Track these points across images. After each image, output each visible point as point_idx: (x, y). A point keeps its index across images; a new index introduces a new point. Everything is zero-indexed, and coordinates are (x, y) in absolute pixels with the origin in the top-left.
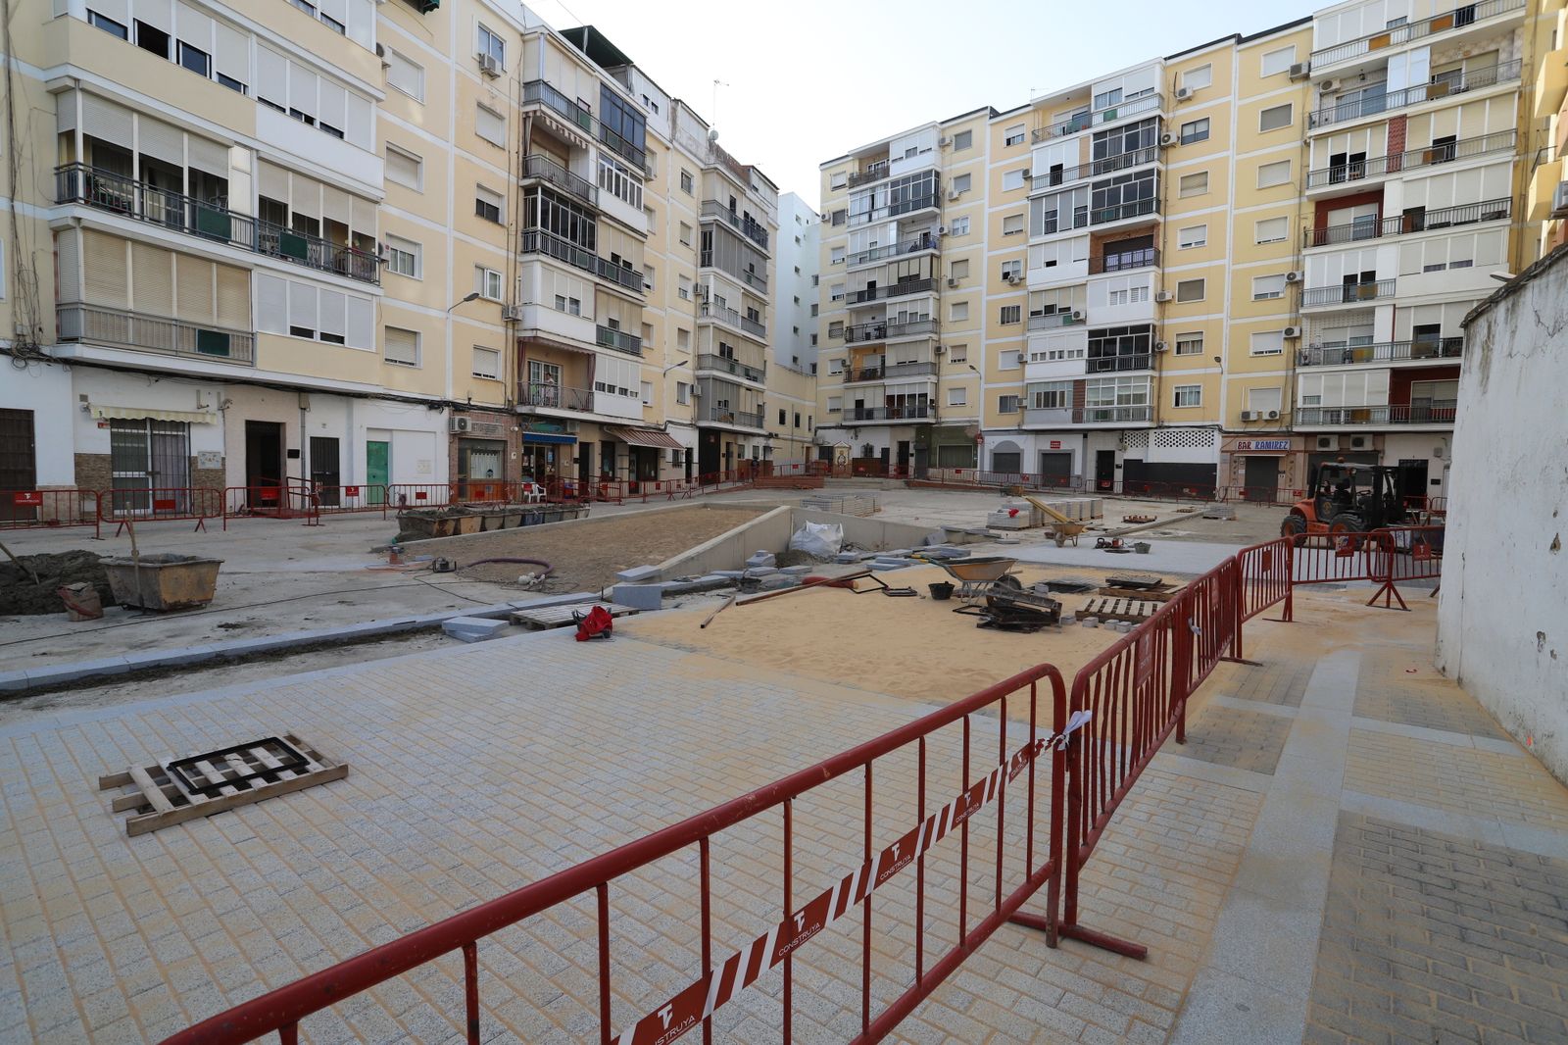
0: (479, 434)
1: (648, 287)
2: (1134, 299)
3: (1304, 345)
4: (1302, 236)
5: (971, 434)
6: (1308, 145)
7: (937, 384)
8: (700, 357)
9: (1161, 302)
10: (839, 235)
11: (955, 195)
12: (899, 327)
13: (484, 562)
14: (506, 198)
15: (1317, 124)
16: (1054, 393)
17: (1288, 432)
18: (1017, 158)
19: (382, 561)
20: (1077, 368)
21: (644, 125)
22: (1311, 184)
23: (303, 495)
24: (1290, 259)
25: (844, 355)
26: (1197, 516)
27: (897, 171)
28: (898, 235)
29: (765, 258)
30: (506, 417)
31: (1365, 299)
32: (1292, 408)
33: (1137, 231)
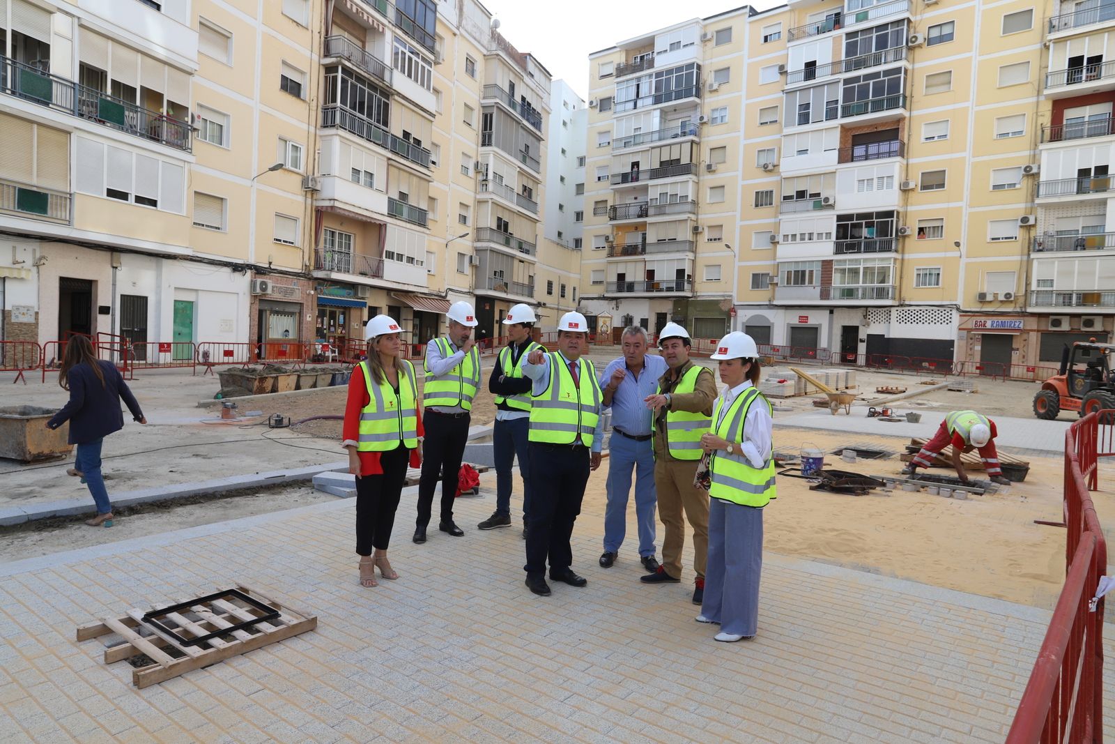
0: (277, 296)
1: (434, 163)
2: (880, 187)
3: (1038, 232)
4: (1039, 132)
5: (725, 308)
6: (1047, 47)
7: (694, 261)
8: (478, 230)
9: (905, 190)
10: (605, 120)
11: (715, 87)
12: (660, 207)
13: (316, 419)
14: (308, 76)
15: (1057, 28)
16: (803, 272)
17: (1023, 312)
18: (773, 54)
19: (214, 416)
20: (825, 249)
21: (435, 11)
22: (1049, 84)
23: (112, 350)
24: (1027, 153)
25: (608, 232)
26: (940, 388)
27: (661, 63)
28: (661, 122)
29: (539, 139)
30: (303, 281)
31: (1097, 191)
32: (1026, 291)
33: (883, 124)
